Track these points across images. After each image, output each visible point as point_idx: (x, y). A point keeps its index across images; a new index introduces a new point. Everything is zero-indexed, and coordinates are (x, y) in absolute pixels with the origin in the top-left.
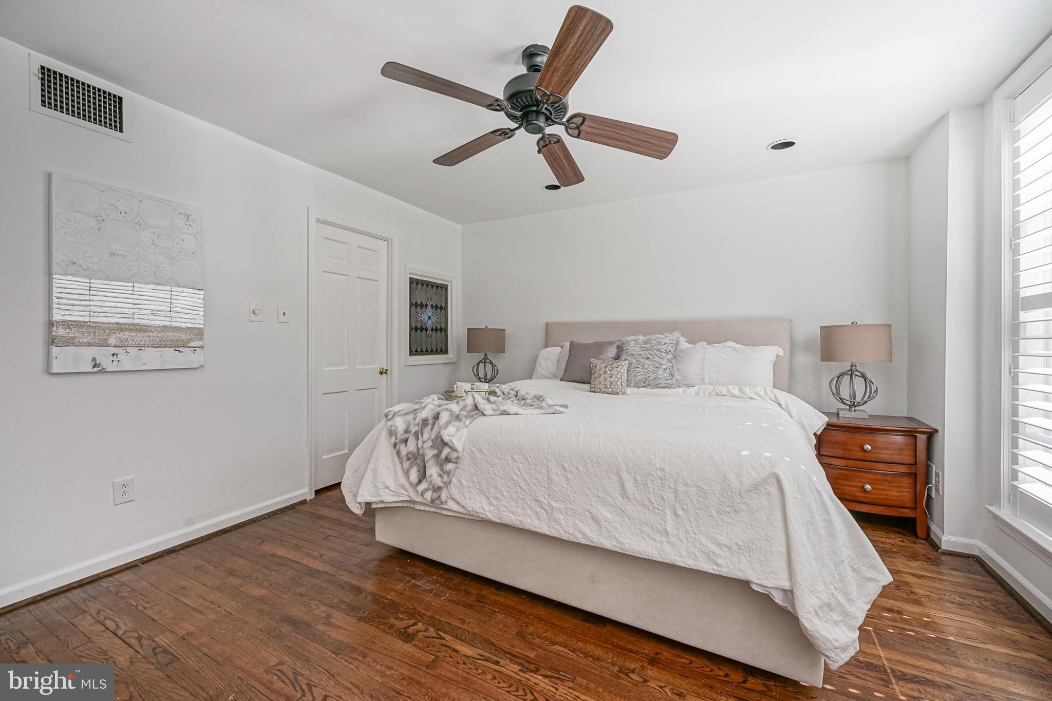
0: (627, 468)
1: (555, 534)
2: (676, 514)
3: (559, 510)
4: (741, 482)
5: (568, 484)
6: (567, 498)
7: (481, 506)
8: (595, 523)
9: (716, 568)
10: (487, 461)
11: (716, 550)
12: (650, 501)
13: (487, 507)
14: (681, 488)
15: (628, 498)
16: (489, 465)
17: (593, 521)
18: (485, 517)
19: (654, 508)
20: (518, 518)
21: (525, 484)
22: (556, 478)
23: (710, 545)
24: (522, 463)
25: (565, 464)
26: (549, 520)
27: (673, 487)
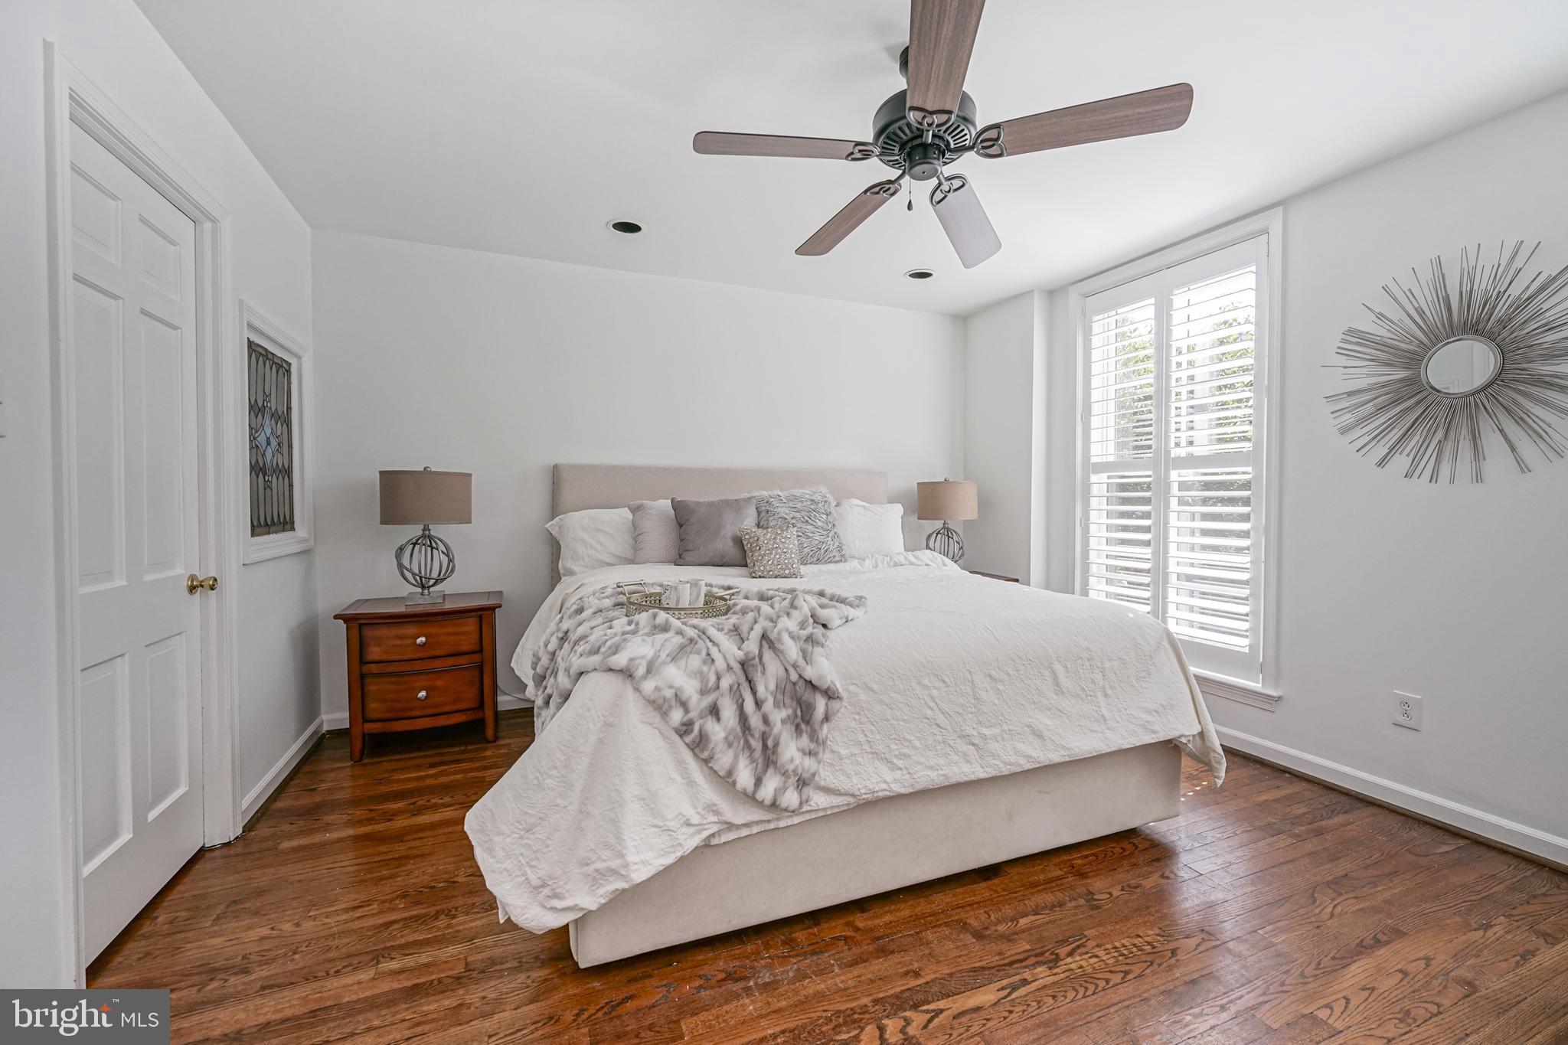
0: (1057, 657)
1: (991, 772)
2: (1106, 695)
3: (995, 738)
4: (1149, 644)
5: (999, 698)
6: (1001, 718)
7: (880, 779)
8: (1036, 737)
9: (1154, 736)
10: (881, 702)
11: (1149, 718)
12: (1083, 689)
13: (889, 776)
14: (1107, 665)
15: (1063, 693)
16: (885, 707)
17: (1033, 736)
18: (888, 793)
19: (1087, 696)
20: (941, 772)
21: (944, 719)
22: (984, 695)
23: (1144, 716)
24: (936, 688)
25: (993, 673)
26: (982, 757)
27: (1100, 666)
